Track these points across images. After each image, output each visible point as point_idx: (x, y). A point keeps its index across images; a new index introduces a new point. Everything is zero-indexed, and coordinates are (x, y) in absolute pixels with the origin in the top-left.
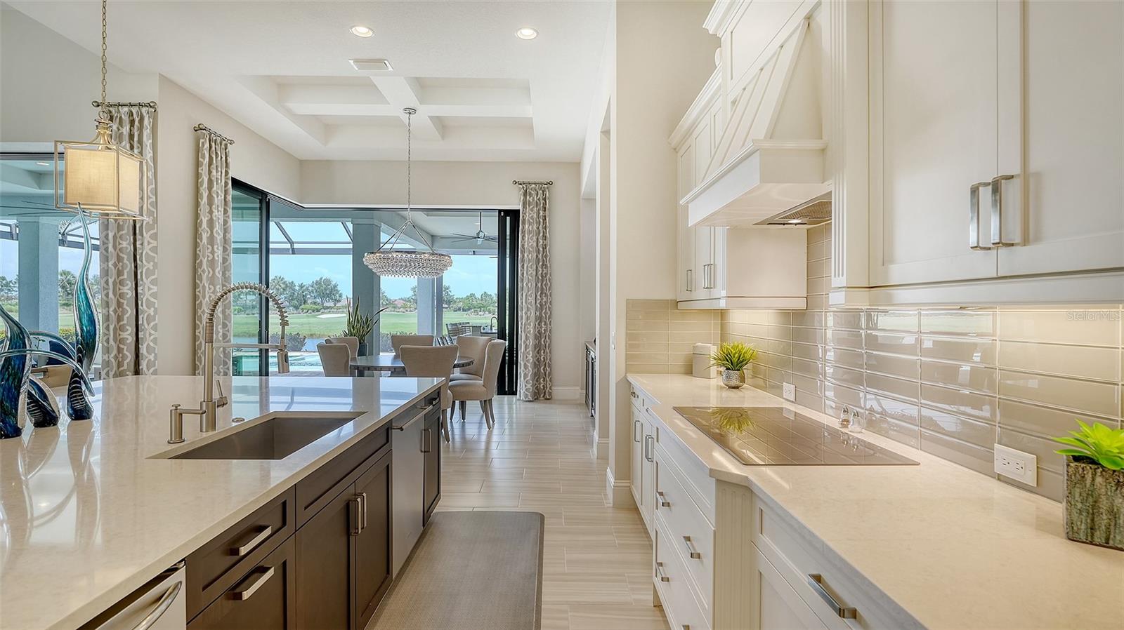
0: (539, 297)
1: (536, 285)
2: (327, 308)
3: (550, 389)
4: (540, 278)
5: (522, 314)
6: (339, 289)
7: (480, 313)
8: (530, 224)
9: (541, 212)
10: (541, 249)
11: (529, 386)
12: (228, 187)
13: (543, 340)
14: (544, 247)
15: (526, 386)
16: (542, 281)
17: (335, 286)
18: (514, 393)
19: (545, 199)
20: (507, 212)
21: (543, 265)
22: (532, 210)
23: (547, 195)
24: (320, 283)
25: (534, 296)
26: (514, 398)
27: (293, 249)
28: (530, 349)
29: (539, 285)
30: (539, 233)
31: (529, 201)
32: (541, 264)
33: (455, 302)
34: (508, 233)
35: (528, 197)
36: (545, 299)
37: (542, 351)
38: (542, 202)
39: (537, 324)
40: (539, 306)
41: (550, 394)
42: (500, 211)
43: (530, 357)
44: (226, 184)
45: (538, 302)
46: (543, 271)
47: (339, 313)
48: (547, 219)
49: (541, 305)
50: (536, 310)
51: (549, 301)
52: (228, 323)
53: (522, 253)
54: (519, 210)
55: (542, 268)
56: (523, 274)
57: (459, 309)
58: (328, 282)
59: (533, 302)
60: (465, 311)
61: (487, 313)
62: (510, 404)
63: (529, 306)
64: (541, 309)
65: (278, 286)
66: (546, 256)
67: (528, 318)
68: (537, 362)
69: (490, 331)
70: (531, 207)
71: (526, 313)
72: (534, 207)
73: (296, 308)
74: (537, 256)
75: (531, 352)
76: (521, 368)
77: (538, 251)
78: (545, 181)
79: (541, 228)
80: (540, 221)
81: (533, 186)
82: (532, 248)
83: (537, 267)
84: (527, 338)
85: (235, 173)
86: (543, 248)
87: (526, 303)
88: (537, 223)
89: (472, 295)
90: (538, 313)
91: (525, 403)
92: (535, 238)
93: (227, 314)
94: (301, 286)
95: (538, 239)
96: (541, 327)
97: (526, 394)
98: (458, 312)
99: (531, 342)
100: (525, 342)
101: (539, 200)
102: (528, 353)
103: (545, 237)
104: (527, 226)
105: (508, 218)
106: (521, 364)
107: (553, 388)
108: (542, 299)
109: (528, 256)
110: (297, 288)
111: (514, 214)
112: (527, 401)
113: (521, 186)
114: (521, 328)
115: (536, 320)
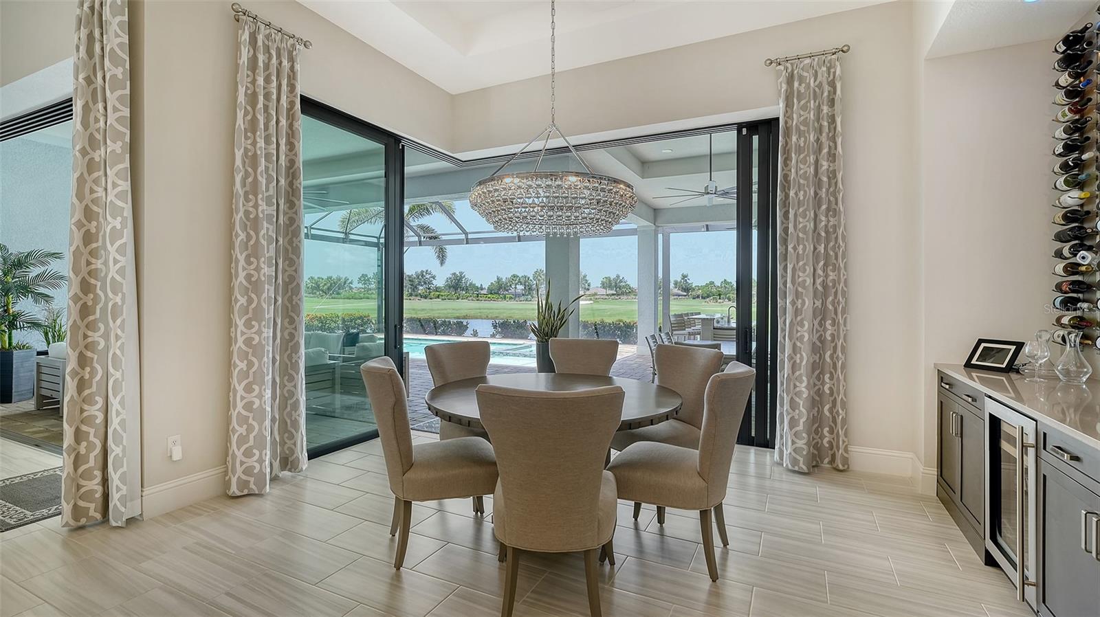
0: (820, 272)
1: (815, 249)
3: (846, 450)
4: (823, 234)
5: (786, 304)
6: (587, 279)
7: (719, 301)
8: (800, 134)
9: (825, 109)
10: (825, 179)
11: (801, 443)
12: (296, 108)
13: (828, 354)
14: (832, 175)
15: (793, 442)
16: (828, 240)
18: (768, 444)
19: (832, 84)
20: (753, 127)
21: (828, 210)
22: (804, 108)
23: (838, 72)
25: (809, 269)
26: (769, 456)
27: (519, 237)
28: (803, 371)
29: (821, 248)
30: (820, 149)
31: (799, 91)
32: (824, 207)
33: (694, 290)
34: (755, 178)
35: (796, 84)
36: (832, 276)
37: (827, 376)
38: (826, 88)
39: (816, 323)
40: (820, 288)
41: (846, 461)
42: (740, 126)
43: (803, 387)
44: (292, 104)
45: (819, 281)
46: (828, 221)
48: (838, 120)
49: (824, 287)
50: (815, 296)
51: (843, 280)
52: (296, 317)
53: (783, 189)
54: (777, 119)
55: (827, 216)
56: (786, 230)
57: (698, 297)
59: (809, 281)
60: (704, 299)
61: (726, 300)
62: (760, 465)
63: (800, 289)
64: (825, 295)
66: (835, 194)
67: (797, 312)
68: (817, 398)
69: (726, 326)
70: (802, 102)
71: (793, 303)
72: (809, 101)
74: (816, 194)
75: (804, 378)
76: (782, 406)
77: (819, 184)
78: (830, 45)
79: (824, 138)
80: (821, 127)
81: (808, 61)
82: (806, 179)
83: (816, 215)
84: (795, 349)
85: (306, 87)
86: (829, 178)
87: (793, 282)
88: (815, 129)
89: (712, 283)
90: (818, 303)
91: (789, 473)
92: (812, 159)
93: (294, 303)
95: (817, 162)
96: (825, 330)
97: (795, 458)
98: (697, 299)
99: (805, 358)
100: (791, 358)
101: (820, 86)
102: (799, 379)
103: (832, 157)
104: (794, 139)
105: (756, 139)
106: (782, 398)
107: (851, 448)
108: (827, 276)
109: (796, 194)
111: (767, 128)
112: (794, 472)
113: (781, 67)
114: (783, 330)
115: (815, 317)
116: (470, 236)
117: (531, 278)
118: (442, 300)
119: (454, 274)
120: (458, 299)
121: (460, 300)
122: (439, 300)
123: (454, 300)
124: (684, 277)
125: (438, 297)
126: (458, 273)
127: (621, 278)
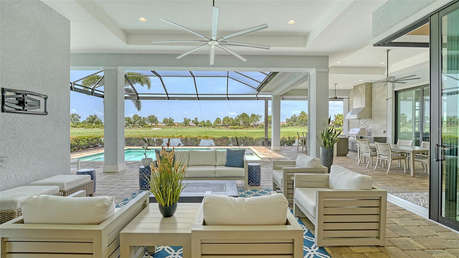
2: (154, 126)
7: (209, 128)
17: (156, 118)
24: (151, 117)
33: (200, 123)
47: (158, 128)
58: (153, 116)
65: (136, 118)
73: (142, 126)
94: (144, 118)
98: (201, 127)
110: (142, 119)
116: (169, 96)
117: (132, 118)
118: (85, 128)
119: (91, 116)
120: (94, 128)
121: (95, 128)
122: (83, 128)
123: (92, 128)
124: (196, 119)
125: (83, 127)
126: (93, 115)
127: (172, 119)
